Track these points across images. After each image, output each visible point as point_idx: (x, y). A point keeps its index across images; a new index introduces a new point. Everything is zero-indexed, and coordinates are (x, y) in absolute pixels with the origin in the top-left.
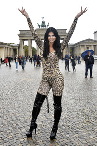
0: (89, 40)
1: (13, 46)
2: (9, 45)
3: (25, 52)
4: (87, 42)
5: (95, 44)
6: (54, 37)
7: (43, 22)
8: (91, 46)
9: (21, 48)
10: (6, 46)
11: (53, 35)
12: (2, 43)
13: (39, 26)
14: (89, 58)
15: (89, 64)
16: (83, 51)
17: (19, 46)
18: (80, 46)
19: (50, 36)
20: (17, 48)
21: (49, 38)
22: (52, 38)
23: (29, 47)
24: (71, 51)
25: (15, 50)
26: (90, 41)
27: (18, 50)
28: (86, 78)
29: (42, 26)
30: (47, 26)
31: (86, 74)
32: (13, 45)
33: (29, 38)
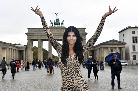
0: (113, 41)
1: (19, 48)
2: (14, 45)
3: (34, 55)
4: (111, 43)
5: (121, 46)
6: (75, 38)
7: (57, 20)
8: (116, 48)
9: (28, 50)
10: (10, 47)
11: (73, 36)
12: (5, 44)
13: (52, 24)
14: (115, 63)
15: (116, 71)
16: (106, 54)
17: (26, 47)
18: (102, 49)
19: (70, 36)
20: (24, 49)
21: (69, 38)
22: (72, 38)
23: (39, 49)
24: (91, 54)
25: (21, 52)
26: (115, 43)
27: (24, 52)
28: (113, 88)
29: (55, 24)
30: (62, 24)
31: (113, 84)
32: (19, 46)
33: (39, 38)
